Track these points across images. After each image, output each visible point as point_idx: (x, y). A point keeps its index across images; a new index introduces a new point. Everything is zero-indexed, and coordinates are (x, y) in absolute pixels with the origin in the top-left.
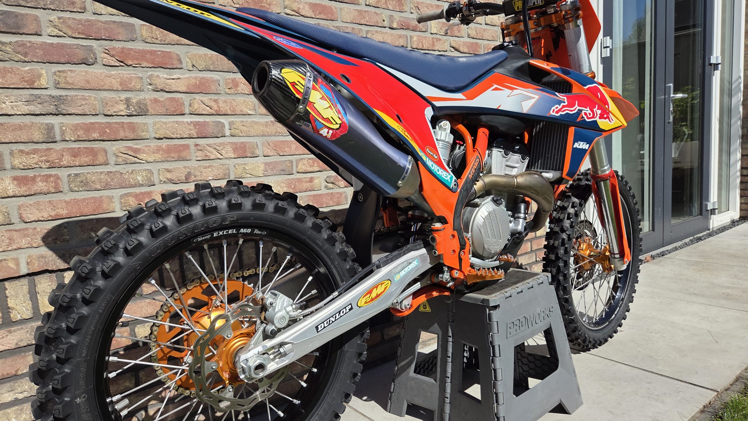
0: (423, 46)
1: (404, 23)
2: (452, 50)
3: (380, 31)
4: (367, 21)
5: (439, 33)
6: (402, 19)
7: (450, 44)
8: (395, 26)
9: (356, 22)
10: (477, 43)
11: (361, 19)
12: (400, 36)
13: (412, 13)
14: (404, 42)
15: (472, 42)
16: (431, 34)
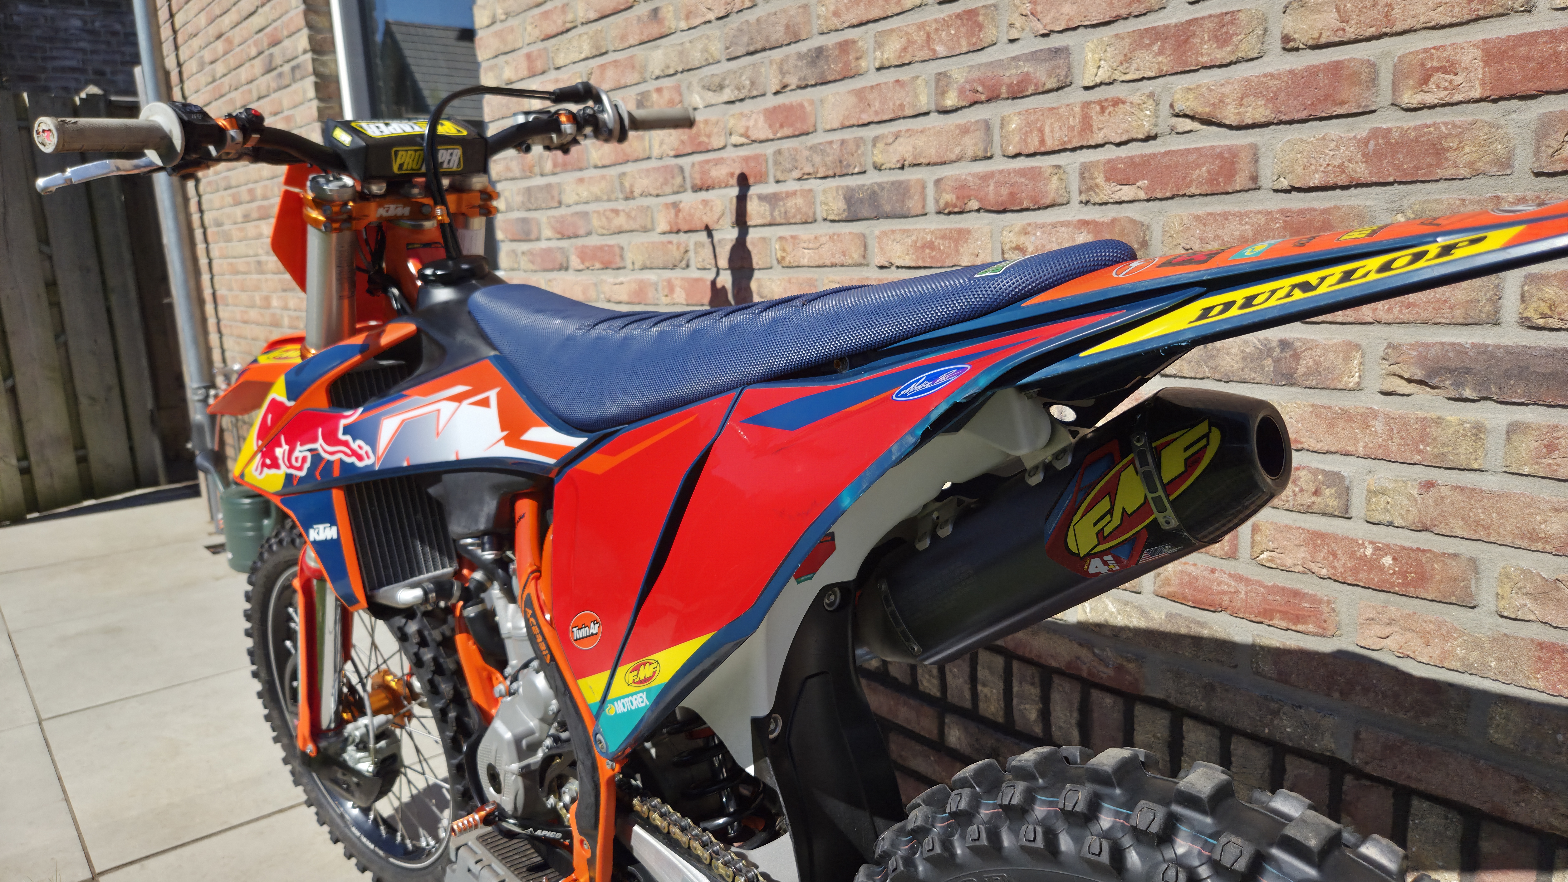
0: (1042, 142)
1: (983, 85)
2: (1188, 124)
3: (907, 130)
4: (876, 113)
5: (1117, 76)
6: (976, 74)
7: (1172, 106)
8: (950, 101)
9: (851, 123)
10: (1336, 68)
11: (863, 111)
12: (965, 130)
13: (1012, 41)
14: (976, 144)
15: (1307, 69)
16: (1087, 88)
